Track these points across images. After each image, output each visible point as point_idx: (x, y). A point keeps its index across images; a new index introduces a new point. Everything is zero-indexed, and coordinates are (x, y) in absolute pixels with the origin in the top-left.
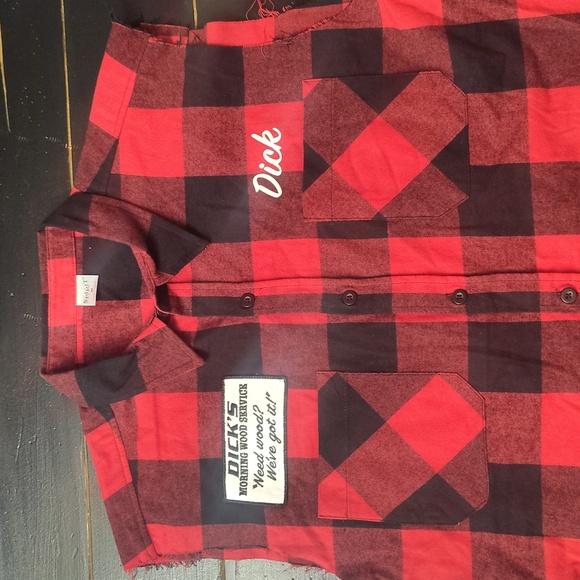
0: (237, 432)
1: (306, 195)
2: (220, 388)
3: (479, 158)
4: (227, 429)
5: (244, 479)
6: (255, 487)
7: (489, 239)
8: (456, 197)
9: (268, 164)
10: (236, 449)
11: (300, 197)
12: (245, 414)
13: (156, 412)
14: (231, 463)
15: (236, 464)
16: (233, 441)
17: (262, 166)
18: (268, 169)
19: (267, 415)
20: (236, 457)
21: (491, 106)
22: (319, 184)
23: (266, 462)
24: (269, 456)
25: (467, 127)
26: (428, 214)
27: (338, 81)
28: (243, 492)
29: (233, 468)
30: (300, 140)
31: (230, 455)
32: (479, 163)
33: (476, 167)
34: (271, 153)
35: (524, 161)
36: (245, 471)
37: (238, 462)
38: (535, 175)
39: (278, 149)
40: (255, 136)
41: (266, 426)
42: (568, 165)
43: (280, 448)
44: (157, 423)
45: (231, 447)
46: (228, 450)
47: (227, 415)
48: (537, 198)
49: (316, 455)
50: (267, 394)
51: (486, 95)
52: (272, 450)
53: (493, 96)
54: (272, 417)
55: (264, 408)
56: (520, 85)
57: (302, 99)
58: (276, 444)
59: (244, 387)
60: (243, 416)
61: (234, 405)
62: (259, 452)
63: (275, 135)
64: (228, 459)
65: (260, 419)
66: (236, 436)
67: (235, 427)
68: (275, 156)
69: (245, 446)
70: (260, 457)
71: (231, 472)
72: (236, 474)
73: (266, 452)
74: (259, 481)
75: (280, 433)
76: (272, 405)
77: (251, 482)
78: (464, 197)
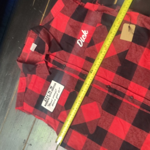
0: (50, 92)
1: (87, 49)
2: (51, 82)
3: (128, 58)
4: (48, 91)
5: (47, 103)
7: (121, 77)
9: (82, 38)
10: (48, 96)
11: (85, 49)
12: (53, 90)
16: (48, 94)
17: (81, 38)
18: (82, 39)
19: (57, 92)
20: (47, 98)
21: (136, 47)
22: (91, 48)
23: (53, 102)
24: (54, 101)
25: (128, 50)
26: (111, 65)
27: (106, 27)
28: (45, 105)
30: (91, 36)
31: (46, 97)
32: (127, 59)
34: (84, 36)
35: (137, 64)
36: (48, 101)
37: (47, 99)
38: (138, 68)
39: (86, 36)
40: (82, 31)
41: (56, 94)
42: (146, 70)
43: (57, 100)
45: (47, 95)
46: (46, 95)
47: (49, 88)
48: (136, 73)
50: (60, 88)
51: (136, 45)
52: (55, 100)
53: (138, 46)
54: (58, 93)
55: (57, 90)
56: (145, 46)
57: (96, 27)
58: (56, 99)
59: (55, 84)
61: (52, 87)
62: (52, 99)
63: (87, 32)
66: (49, 93)
67: (50, 91)
68: (85, 37)
69: (50, 96)
70: (52, 100)
71: (45, 100)
72: (46, 101)
73: (54, 100)
74: (49, 105)
76: (59, 91)
77: (48, 104)
78: (120, 65)
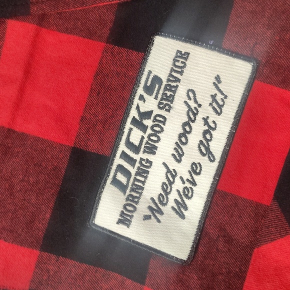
0: (148, 123)
2: (144, 47)
4: (133, 113)
5: (132, 201)
6: (147, 218)
10: (136, 149)
12: (171, 99)
13: (32, 55)
14: (120, 168)
15: (127, 173)
16: (136, 136)
19: (206, 111)
20: (132, 161)
23: (178, 185)
24: (186, 176)
28: (124, 220)
29: (121, 178)
31: (124, 156)
36: (138, 189)
37: (133, 171)
41: (198, 128)
43: (209, 170)
44: (27, 71)
45: (129, 144)
46: (122, 147)
47: (140, 91)
49: (267, 199)
50: (218, 78)
52: (195, 169)
54: (213, 117)
55: (204, 99)
58: (204, 161)
59: (185, 56)
60: (166, 102)
61: (157, 80)
62: (173, 165)
64: (118, 161)
65: (192, 114)
66: (144, 128)
67: (148, 114)
69: (152, 150)
70: (171, 175)
71: (116, 182)
72: (122, 187)
73: (183, 169)
74: (155, 211)
75: (218, 145)
76: (219, 97)
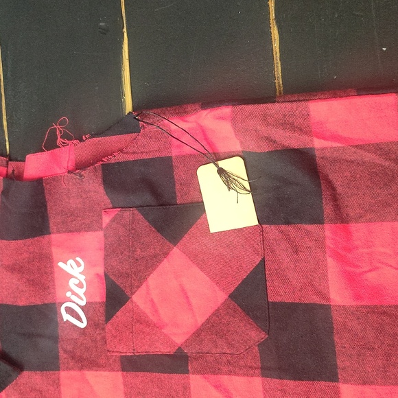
1: (109, 326)
3: (278, 293)
7: (290, 384)
8: (256, 335)
9: (74, 293)
11: (103, 329)
17: (69, 294)
18: (74, 298)
21: (288, 238)
22: (120, 315)
25: (263, 260)
26: (228, 352)
27: (136, 212)
30: (100, 270)
32: (278, 299)
33: (274, 304)
34: (77, 282)
35: (324, 302)
38: (337, 318)
39: (82, 278)
40: (61, 264)
42: (373, 310)
48: (341, 342)
51: (283, 227)
53: (289, 229)
56: (318, 220)
57: (101, 229)
63: (78, 265)
68: (80, 285)
78: (263, 335)
